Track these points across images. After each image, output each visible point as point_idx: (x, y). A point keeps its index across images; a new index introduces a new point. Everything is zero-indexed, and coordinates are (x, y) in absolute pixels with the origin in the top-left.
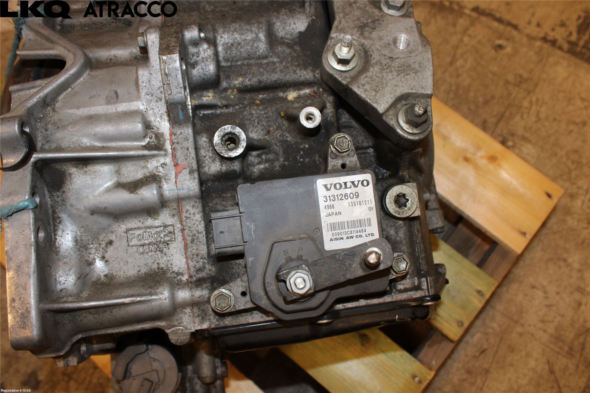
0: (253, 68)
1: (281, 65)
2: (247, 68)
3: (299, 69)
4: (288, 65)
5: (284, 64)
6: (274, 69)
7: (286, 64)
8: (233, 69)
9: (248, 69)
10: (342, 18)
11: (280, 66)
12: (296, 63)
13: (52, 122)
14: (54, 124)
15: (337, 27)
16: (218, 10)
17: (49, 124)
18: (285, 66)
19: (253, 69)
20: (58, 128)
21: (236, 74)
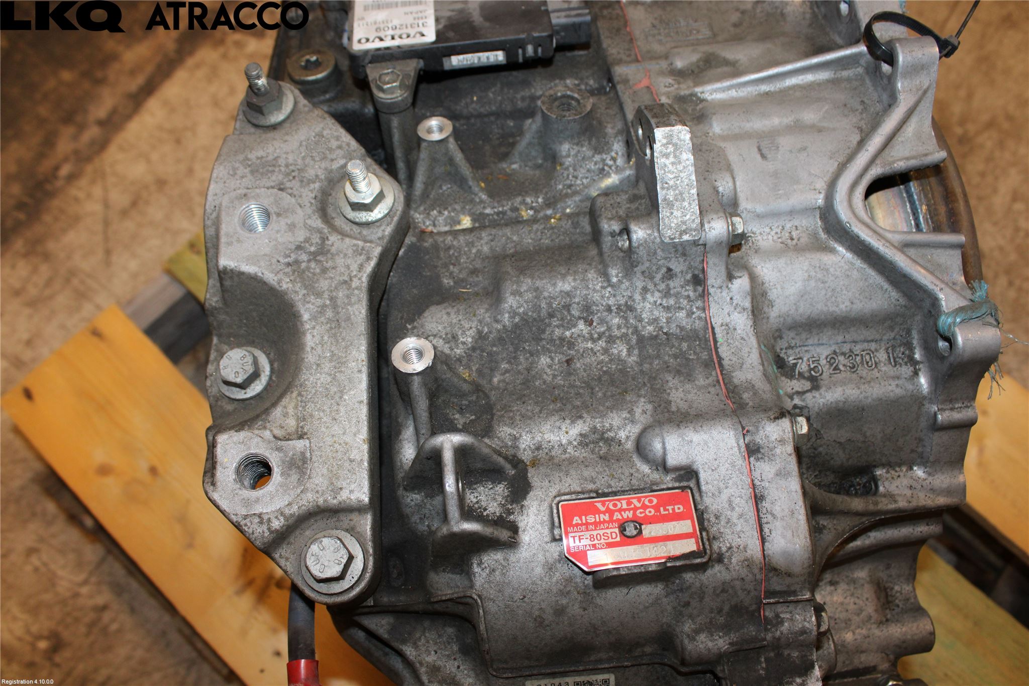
0: (530, 241)
1: (479, 247)
2: (542, 241)
3: (446, 242)
4: (466, 249)
5: (474, 251)
6: (492, 241)
7: (470, 250)
8: (568, 239)
9: (540, 239)
10: (355, 276)
11: (481, 245)
12: (451, 252)
13: (857, 113)
14: (853, 110)
15: (369, 259)
16: (602, 343)
17: (862, 110)
18: (473, 246)
19: (531, 239)
20: (845, 105)
21: (562, 230)
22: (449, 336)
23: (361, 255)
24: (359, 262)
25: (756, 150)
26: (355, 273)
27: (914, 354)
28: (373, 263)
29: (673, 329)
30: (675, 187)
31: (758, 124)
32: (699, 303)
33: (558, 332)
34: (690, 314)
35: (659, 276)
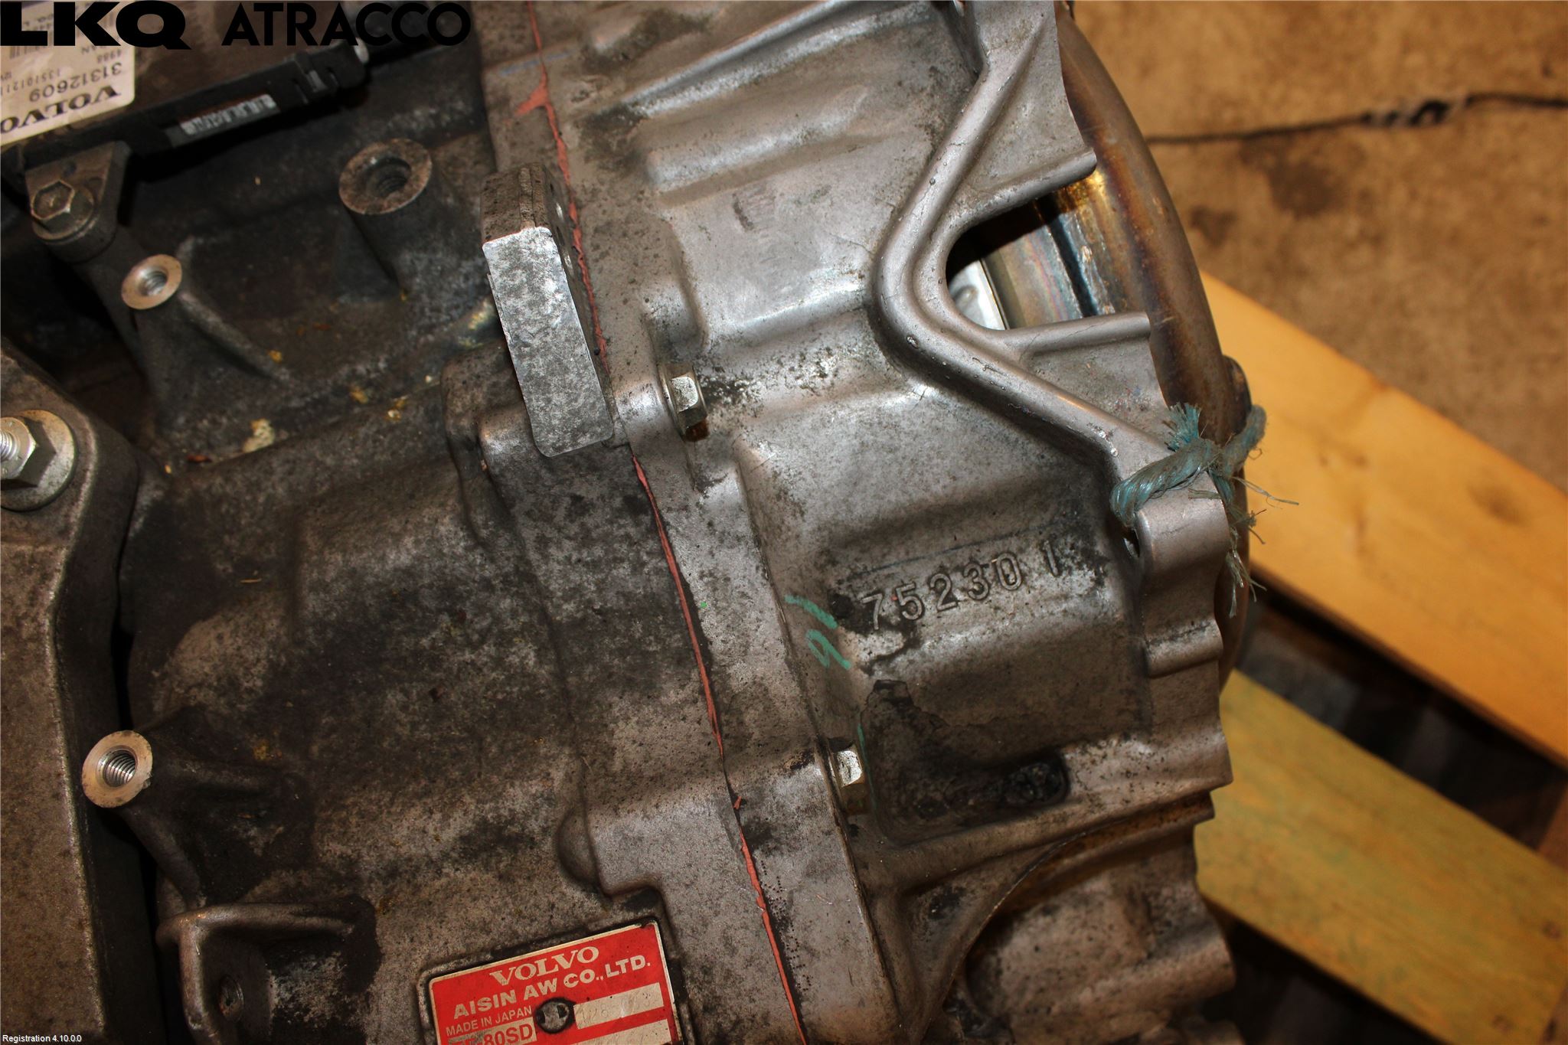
0: (355, 461)
1: (270, 490)
2: (376, 458)
3: (214, 490)
4: (248, 498)
5: (261, 499)
6: (290, 473)
7: (255, 499)
8: (420, 445)
9: (374, 454)
10: (26, 616)
11: (273, 487)
12: (224, 508)
13: (924, 96)
14: (915, 92)
15: (46, 577)
16: (489, 649)
17: (933, 87)
18: (260, 490)
19: (357, 457)
20: (900, 84)
21: (409, 428)
22: (224, 682)
23: (30, 572)
24: (28, 588)
25: (732, 211)
26: (23, 610)
27: (1093, 544)
28: (56, 581)
29: (613, 600)
30: (545, 349)
31: (733, 155)
32: (651, 545)
33: (407, 642)
34: (638, 566)
35: (560, 514)
